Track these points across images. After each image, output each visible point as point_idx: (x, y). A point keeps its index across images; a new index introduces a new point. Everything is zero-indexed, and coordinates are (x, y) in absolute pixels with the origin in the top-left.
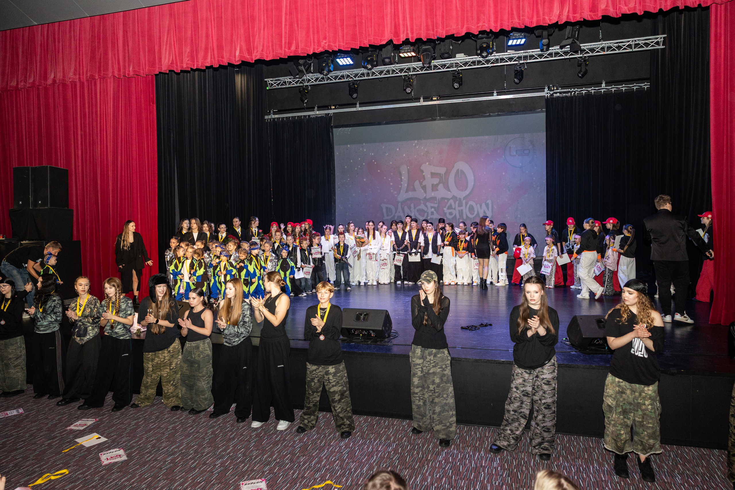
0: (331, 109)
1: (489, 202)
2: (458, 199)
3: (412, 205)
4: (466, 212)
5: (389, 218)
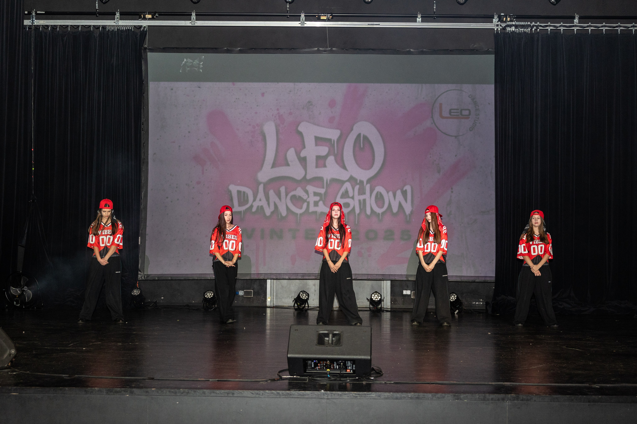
0: (145, 19)
1: (408, 188)
2: (358, 181)
3: (283, 189)
4: (370, 204)
5: (243, 209)
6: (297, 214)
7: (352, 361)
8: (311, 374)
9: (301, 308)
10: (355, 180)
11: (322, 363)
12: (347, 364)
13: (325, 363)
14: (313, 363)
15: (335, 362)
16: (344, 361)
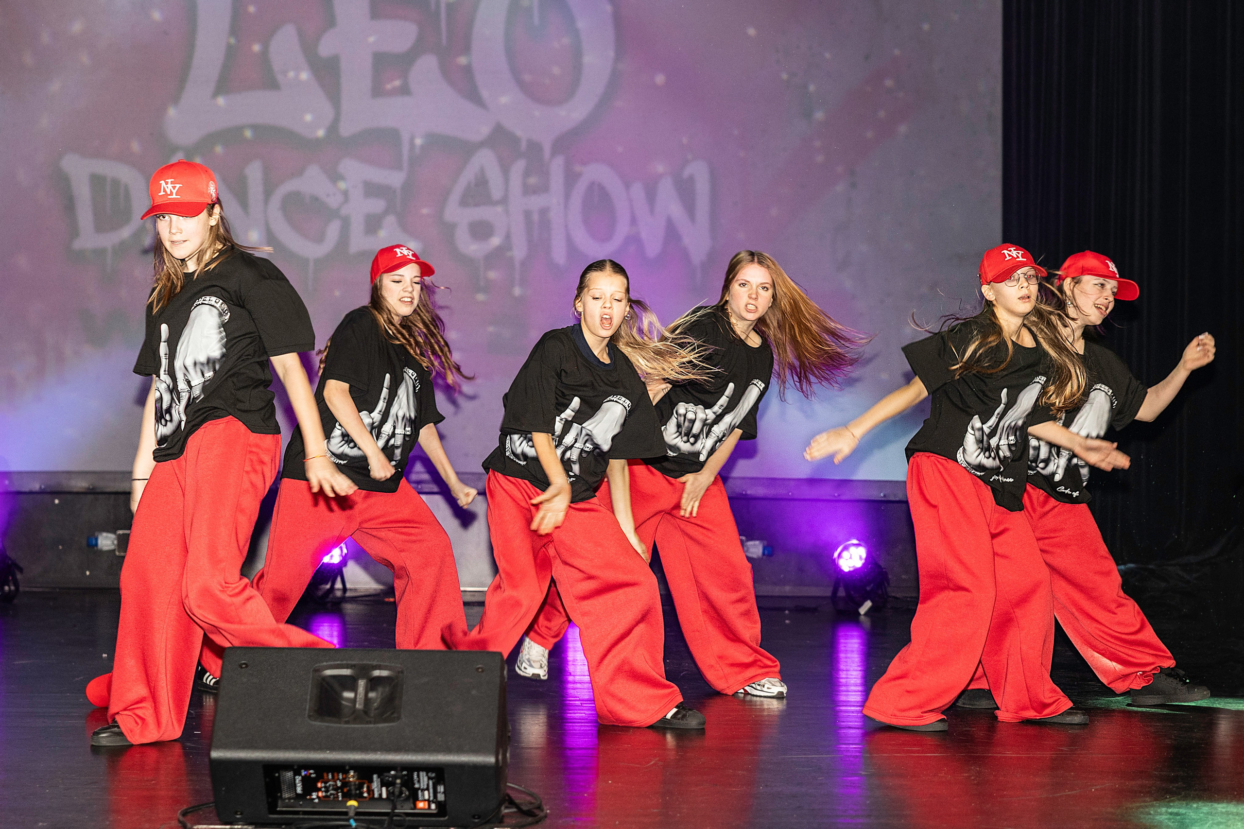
1: (698, 171)
2: (524, 145)
3: (254, 173)
4: (566, 226)
5: (109, 240)
6: (306, 261)
7: (433, 772)
8: (291, 818)
9: (320, 593)
10: (515, 140)
11: (329, 781)
12: (416, 782)
13: (341, 777)
14: (300, 778)
15: (375, 776)
16: (405, 773)
